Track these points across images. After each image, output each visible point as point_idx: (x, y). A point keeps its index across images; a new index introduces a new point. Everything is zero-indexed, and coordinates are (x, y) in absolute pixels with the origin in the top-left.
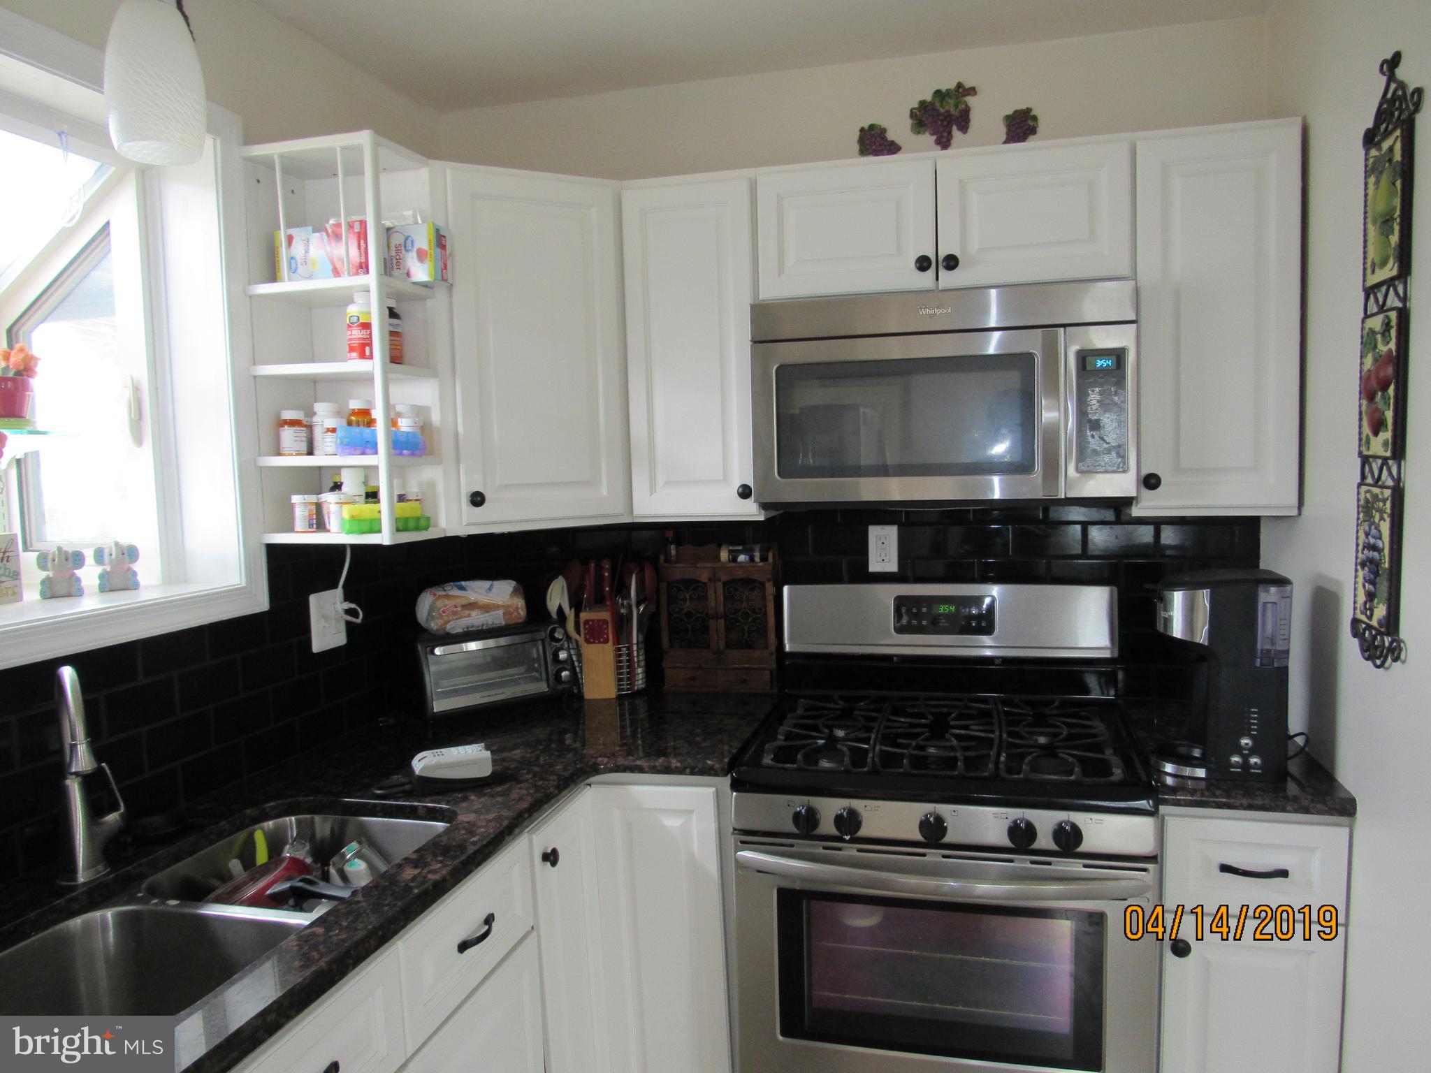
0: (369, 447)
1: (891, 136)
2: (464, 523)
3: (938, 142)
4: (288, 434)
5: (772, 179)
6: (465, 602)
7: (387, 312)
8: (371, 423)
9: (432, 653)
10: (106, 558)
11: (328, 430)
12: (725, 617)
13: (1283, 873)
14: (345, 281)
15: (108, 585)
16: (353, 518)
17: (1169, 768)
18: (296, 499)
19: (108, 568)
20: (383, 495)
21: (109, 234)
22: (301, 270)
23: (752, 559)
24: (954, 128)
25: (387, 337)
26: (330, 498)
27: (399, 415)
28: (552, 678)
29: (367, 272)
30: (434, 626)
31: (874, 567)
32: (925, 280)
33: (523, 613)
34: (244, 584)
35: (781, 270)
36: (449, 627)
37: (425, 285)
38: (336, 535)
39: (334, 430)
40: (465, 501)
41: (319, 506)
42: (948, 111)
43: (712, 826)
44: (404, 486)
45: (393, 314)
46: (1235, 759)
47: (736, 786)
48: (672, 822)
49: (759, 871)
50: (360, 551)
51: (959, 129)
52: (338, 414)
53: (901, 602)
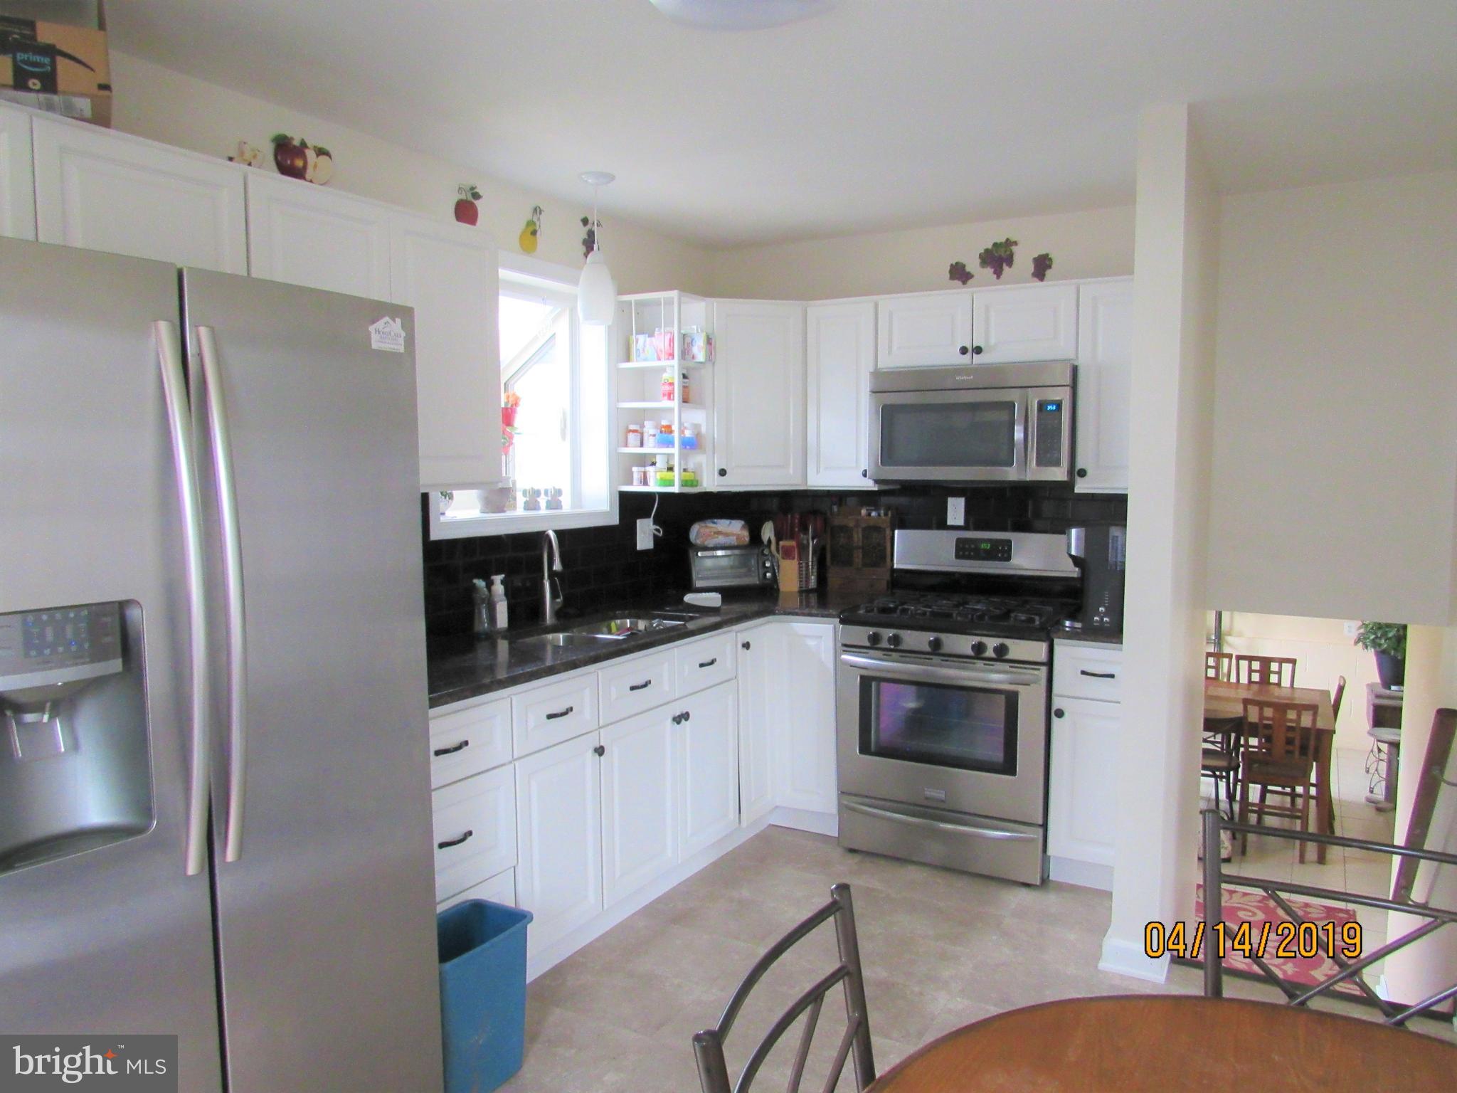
0: (670, 444)
1: (968, 269)
2: (716, 484)
3: (995, 273)
4: (631, 436)
5: (887, 303)
6: (715, 530)
7: (682, 376)
8: (671, 432)
9: (697, 555)
10: (549, 494)
11: (651, 435)
12: (863, 548)
13: (1112, 676)
14: (663, 363)
15: (550, 506)
16: (662, 479)
17: (1067, 623)
18: (635, 469)
19: (550, 498)
20: (676, 469)
21: (555, 338)
22: (642, 355)
23: (879, 515)
24: (1004, 265)
25: (681, 388)
26: (650, 469)
27: (685, 428)
28: (761, 576)
29: (673, 358)
30: (699, 542)
31: (950, 522)
32: (966, 359)
33: (747, 539)
34: (609, 510)
35: (890, 352)
36: (706, 543)
37: (701, 363)
38: (653, 487)
39: (654, 435)
40: (716, 473)
41: (645, 473)
42: (1000, 256)
43: (831, 644)
44: (686, 464)
45: (685, 377)
46: (1096, 618)
47: (842, 622)
48: (811, 643)
49: (851, 666)
50: (664, 496)
51: (1007, 265)
52: (656, 427)
53: (959, 541)
